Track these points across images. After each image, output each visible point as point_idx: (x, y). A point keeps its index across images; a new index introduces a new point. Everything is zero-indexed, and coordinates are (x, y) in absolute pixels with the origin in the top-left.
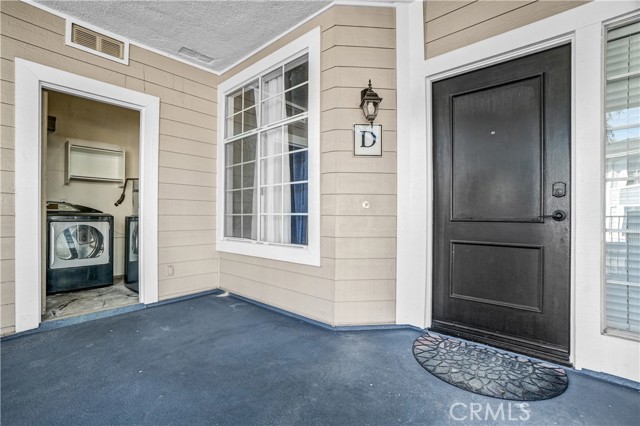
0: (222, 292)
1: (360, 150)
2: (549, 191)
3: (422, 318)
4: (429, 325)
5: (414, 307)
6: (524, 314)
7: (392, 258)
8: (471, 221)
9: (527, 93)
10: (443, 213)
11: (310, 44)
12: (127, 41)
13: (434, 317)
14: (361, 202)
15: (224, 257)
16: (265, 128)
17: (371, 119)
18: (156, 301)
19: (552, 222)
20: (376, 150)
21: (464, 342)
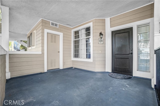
0: (73, 68)
1: (99, 43)
2: (130, 50)
3: (110, 70)
4: (111, 72)
5: (109, 69)
6: (126, 69)
7: (105, 61)
8: (118, 54)
9: (127, 34)
10: (114, 53)
11: (91, 25)
12: (58, 24)
13: (112, 70)
14: (100, 51)
15: (73, 61)
16: (82, 38)
17: (101, 38)
18: (62, 69)
19: (130, 54)
20: (102, 43)
21: (117, 74)
